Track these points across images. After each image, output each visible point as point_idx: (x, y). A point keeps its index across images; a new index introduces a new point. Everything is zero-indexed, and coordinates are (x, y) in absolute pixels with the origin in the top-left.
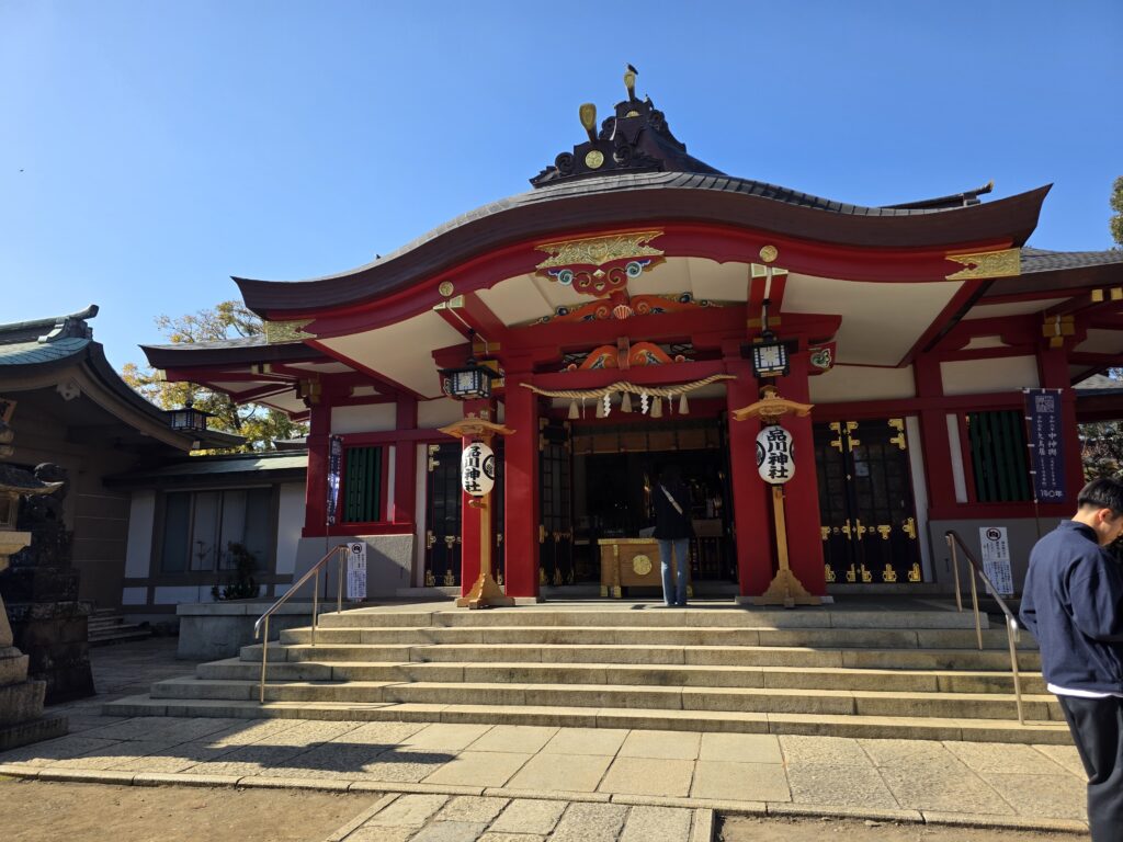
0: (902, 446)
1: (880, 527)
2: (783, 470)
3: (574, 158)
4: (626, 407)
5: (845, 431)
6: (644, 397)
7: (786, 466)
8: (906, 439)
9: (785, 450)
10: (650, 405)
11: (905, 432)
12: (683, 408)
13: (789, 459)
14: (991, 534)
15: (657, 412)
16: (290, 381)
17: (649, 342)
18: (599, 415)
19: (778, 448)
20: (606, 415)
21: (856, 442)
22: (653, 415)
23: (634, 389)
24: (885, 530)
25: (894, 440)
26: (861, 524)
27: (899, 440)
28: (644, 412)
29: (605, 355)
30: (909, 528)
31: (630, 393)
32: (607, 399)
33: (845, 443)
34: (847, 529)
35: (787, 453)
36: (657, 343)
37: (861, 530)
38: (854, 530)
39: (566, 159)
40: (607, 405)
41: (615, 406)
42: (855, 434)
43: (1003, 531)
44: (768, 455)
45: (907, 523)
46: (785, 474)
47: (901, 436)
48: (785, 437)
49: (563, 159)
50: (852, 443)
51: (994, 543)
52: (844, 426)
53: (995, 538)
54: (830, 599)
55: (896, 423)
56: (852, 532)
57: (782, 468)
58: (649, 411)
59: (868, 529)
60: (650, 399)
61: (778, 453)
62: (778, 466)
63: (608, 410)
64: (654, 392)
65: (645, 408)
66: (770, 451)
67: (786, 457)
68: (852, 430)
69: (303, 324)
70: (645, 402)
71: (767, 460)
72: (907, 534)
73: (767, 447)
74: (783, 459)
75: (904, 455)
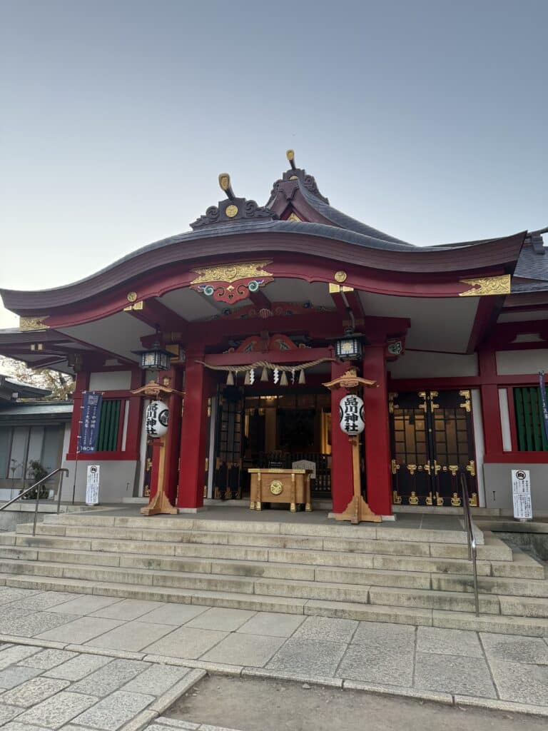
0: (468, 409)
1: (451, 466)
2: (354, 426)
3: (219, 210)
4: (264, 377)
5: (428, 398)
6: (276, 372)
7: (356, 423)
8: (471, 405)
9: (356, 412)
10: (280, 377)
11: (470, 399)
12: (302, 379)
13: (359, 418)
14: (519, 475)
15: (284, 382)
16: (64, 355)
17: (282, 334)
18: (246, 382)
19: (351, 410)
20: (251, 383)
21: (436, 406)
22: (281, 384)
23: (270, 366)
24: (454, 468)
25: (462, 406)
26: (438, 464)
27: (467, 405)
28: (275, 382)
29: (254, 342)
30: (470, 468)
31: (267, 368)
32: (252, 372)
33: (429, 407)
34: (427, 467)
35: (358, 414)
36: (288, 334)
37: (437, 468)
38: (433, 468)
39: (213, 210)
40: (252, 376)
41: (257, 377)
42: (436, 400)
43: (527, 473)
44: (345, 415)
45: (469, 464)
46: (356, 428)
47: (468, 403)
48: (357, 403)
49: (211, 210)
50: (434, 406)
51: (521, 481)
52: (428, 394)
53: (521, 478)
54: (392, 518)
55: (466, 393)
56: (431, 469)
57: (354, 424)
58: (279, 381)
59: (442, 467)
60: (280, 373)
61: (351, 414)
62: (351, 422)
63: (252, 380)
64: (283, 368)
65: (276, 380)
66: (346, 411)
67: (357, 417)
68: (434, 397)
69: (41, 319)
70: (276, 375)
71: (344, 418)
72: (470, 472)
73: (344, 409)
74: (354, 418)
75: (469, 416)
